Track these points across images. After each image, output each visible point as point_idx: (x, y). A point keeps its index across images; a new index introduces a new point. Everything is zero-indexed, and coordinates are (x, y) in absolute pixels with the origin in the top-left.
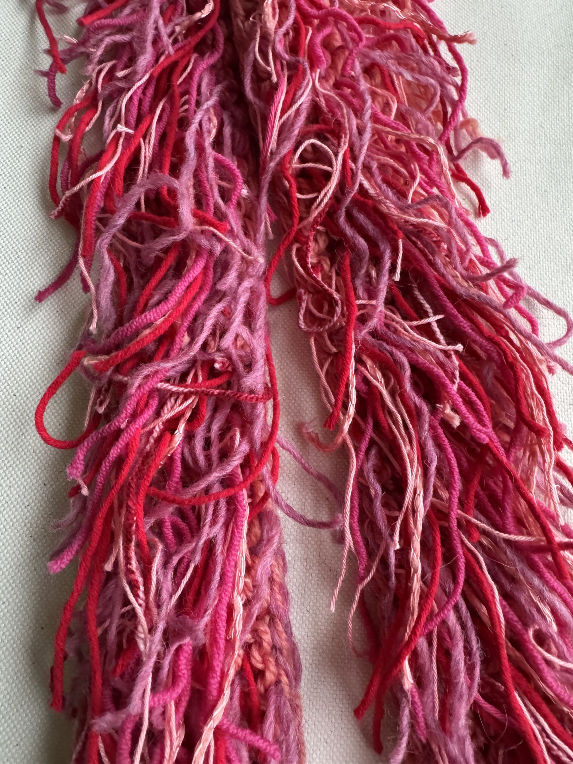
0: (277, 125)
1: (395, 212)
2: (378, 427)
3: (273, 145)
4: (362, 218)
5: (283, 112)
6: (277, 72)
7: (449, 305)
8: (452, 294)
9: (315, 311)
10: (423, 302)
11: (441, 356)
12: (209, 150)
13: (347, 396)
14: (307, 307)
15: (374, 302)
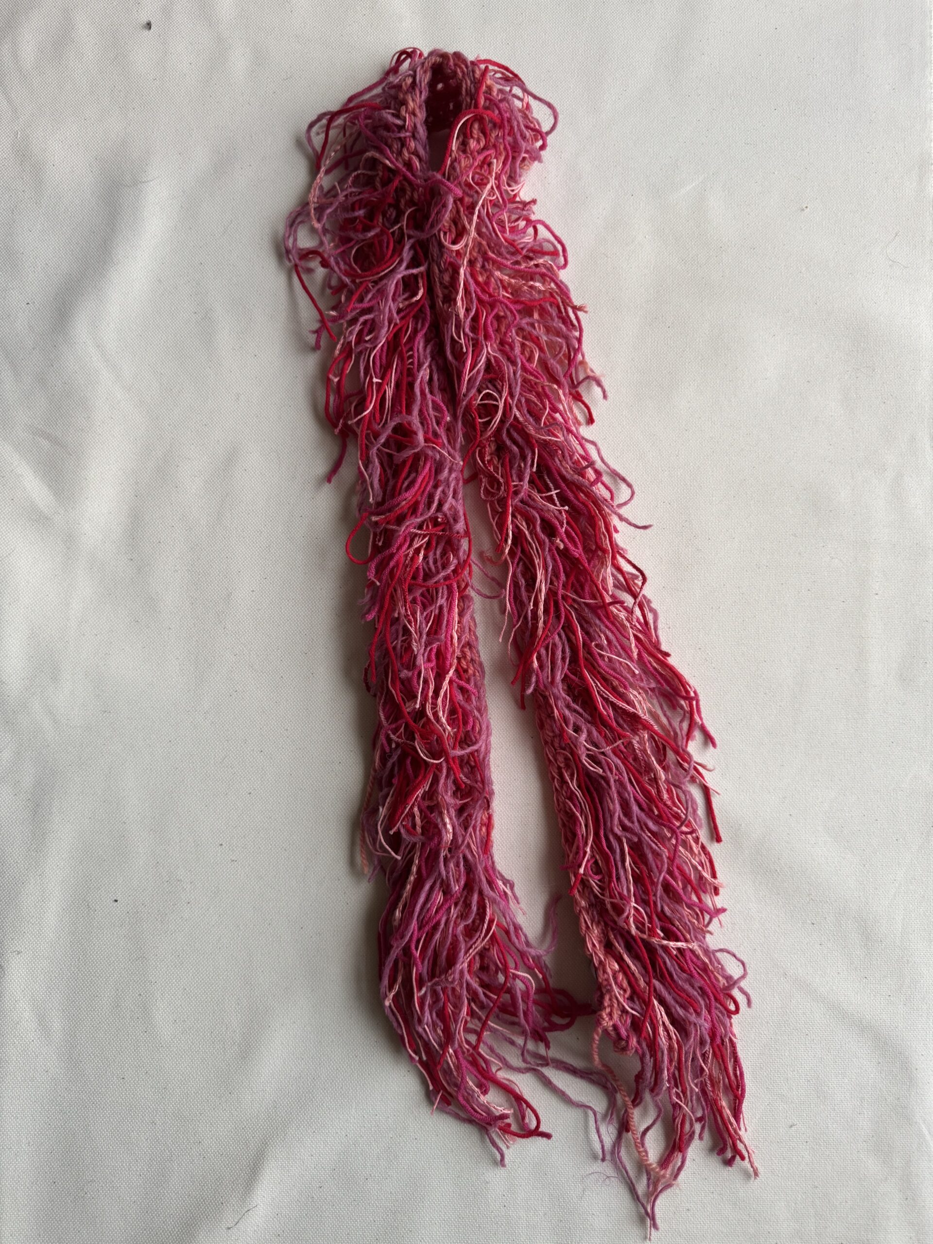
0: (467, 378)
1: (533, 432)
2: (523, 551)
3: (464, 390)
4: (515, 435)
5: (470, 372)
6: (466, 345)
7: (563, 485)
8: (563, 478)
9: (489, 488)
10: (549, 482)
11: (557, 513)
12: (429, 396)
13: (507, 535)
14: (485, 485)
15: (522, 483)
